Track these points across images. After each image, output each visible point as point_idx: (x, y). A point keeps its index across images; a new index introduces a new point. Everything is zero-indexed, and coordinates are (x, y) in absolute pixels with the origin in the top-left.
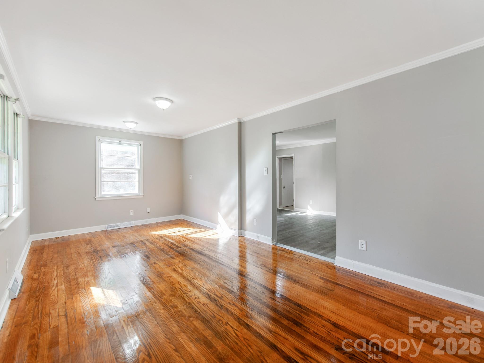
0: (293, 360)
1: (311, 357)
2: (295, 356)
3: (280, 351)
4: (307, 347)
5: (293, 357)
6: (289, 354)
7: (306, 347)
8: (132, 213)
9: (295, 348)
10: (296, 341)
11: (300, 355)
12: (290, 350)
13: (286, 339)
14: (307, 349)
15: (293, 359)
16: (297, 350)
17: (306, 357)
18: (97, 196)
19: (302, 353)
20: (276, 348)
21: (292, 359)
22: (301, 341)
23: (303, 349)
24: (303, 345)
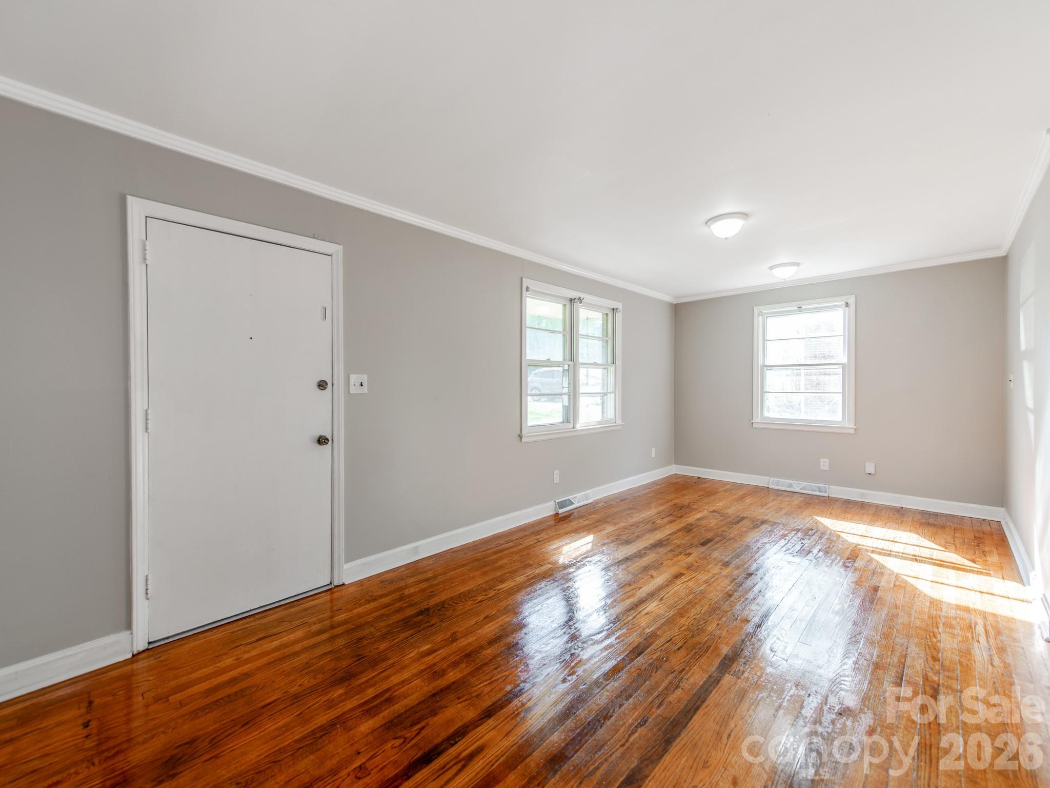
0: (457, 740)
1: (460, 771)
2: (465, 744)
3: (479, 722)
4: (486, 769)
5: (464, 740)
6: (470, 735)
7: (485, 766)
8: (825, 464)
9: (485, 746)
10: (502, 751)
11: (467, 752)
12: (481, 738)
13: (506, 735)
14: (481, 767)
15: (459, 740)
16: (480, 750)
17: (463, 762)
18: (754, 420)
19: (471, 757)
20: (485, 717)
21: (460, 738)
22: (502, 760)
23: (481, 762)
24: (492, 763)
